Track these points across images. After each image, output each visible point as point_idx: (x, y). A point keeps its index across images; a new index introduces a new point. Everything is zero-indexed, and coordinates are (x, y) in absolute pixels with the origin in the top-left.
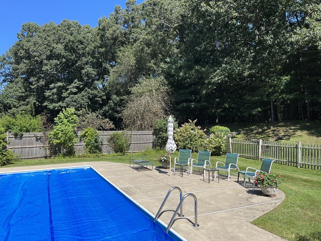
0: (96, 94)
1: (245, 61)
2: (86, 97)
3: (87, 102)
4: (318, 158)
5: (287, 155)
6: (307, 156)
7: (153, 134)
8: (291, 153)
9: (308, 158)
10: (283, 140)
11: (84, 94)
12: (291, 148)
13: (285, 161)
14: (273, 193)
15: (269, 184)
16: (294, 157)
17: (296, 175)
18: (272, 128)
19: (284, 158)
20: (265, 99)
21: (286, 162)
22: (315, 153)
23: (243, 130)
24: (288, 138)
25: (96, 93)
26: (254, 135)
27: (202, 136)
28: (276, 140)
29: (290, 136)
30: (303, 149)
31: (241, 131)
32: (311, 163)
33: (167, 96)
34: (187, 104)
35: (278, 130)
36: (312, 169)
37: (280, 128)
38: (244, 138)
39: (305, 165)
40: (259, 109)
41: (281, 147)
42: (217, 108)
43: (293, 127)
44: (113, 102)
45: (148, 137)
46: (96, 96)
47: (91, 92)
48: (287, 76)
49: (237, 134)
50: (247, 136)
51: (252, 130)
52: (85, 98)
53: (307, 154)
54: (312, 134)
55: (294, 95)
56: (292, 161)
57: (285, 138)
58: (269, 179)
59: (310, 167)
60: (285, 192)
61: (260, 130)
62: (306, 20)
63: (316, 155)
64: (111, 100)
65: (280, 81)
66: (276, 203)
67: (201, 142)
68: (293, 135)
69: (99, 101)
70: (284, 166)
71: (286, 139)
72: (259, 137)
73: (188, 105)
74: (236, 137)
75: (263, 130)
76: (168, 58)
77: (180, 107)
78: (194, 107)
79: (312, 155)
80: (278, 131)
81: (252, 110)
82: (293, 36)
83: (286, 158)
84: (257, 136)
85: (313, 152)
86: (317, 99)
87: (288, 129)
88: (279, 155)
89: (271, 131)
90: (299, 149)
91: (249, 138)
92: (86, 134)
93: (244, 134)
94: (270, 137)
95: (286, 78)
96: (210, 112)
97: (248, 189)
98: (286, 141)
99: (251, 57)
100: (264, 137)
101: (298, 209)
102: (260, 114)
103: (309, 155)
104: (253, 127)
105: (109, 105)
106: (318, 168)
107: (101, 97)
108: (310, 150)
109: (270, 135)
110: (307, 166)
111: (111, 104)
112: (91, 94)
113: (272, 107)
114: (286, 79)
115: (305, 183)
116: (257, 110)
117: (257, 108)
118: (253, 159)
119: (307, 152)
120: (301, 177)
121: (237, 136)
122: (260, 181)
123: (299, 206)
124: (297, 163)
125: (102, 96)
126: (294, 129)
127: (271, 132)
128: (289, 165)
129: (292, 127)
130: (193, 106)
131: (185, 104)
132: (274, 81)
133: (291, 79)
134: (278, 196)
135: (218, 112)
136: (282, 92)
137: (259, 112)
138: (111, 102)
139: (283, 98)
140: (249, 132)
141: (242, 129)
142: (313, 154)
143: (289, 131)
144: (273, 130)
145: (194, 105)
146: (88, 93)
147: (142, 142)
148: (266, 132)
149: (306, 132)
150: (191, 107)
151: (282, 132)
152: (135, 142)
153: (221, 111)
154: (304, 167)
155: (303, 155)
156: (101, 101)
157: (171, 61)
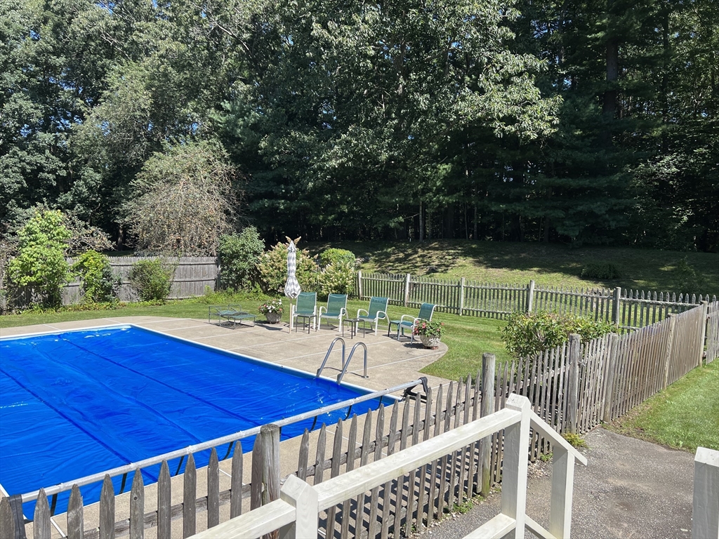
0: (40, 164)
1: (381, 132)
2: (16, 168)
3: (18, 183)
4: (485, 301)
5: (444, 297)
6: (472, 298)
7: (217, 264)
8: (451, 295)
9: (473, 302)
10: (437, 274)
11: (10, 161)
12: (452, 287)
13: (442, 306)
14: (435, 344)
15: (431, 334)
16: (454, 300)
17: (458, 325)
18: (420, 252)
19: (441, 302)
20: (410, 200)
21: (444, 308)
22: (482, 294)
23: (373, 255)
24: (445, 270)
25: (43, 162)
26: (392, 264)
27: (310, 267)
28: (428, 273)
29: (448, 266)
30: (467, 288)
31: (370, 256)
32: (477, 308)
33: (229, 183)
34: (270, 202)
35: (429, 255)
36: (477, 316)
37: (432, 252)
38: (375, 269)
39: (469, 311)
40: (401, 218)
41: (438, 286)
42: (328, 213)
43: (452, 251)
44: (86, 184)
45: (207, 269)
46: (41, 168)
47: (29, 158)
48: (447, 164)
49: (364, 262)
50: (380, 266)
51: (388, 255)
52: (13, 172)
53: (472, 295)
54: (479, 263)
55: (456, 198)
56: (452, 306)
57: (440, 270)
58: (431, 328)
59: (475, 313)
60: (447, 344)
61: (401, 255)
62: (480, 81)
63: (484, 296)
64: (80, 179)
65: (436, 172)
66: (439, 354)
67: (309, 278)
68: (453, 263)
69: (48, 179)
70: (441, 314)
71: (442, 272)
72: (399, 268)
73: (273, 205)
74: (363, 268)
75: (406, 255)
76: (226, 102)
77: (255, 206)
78: (285, 208)
79: (478, 297)
80: (430, 257)
81: (389, 220)
82: (460, 102)
83: (444, 301)
84: (397, 266)
85: (480, 291)
86: (490, 205)
87: (444, 254)
88: (434, 298)
89: (419, 257)
90: (463, 288)
91: (384, 269)
92: (85, 263)
93: (376, 261)
94: (418, 267)
95: (446, 166)
96: (313, 220)
97: (404, 343)
98: (442, 274)
99: (391, 126)
100: (408, 268)
101: (463, 358)
102: (402, 228)
103: (474, 297)
104: (390, 250)
105: (76, 191)
106: (485, 315)
107: (53, 171)
108: (476, 290)
109: (417, 265)
110: (471, 312)
111: (80, 189)
112: (28, 164)
113: (420, 216)
114: (444, 168)
115: (469, 334)
116: (396, 220)
117: (398, 216)
118: (395, 304)
119: (473, 293)
120: (464, 327)
121: (363, 265)
122: (420, 331)
123: (463, 356)
124: (458, 309)
125: (56, 170)
126: (454, 253)
127: (418, 259)
128: (447, 312)
129: (450, 251)
130: (282, 207)
131: (266, 203)
132: (427, 170)
133: (453, 169)
134: (440, 348)
135: (329, 220)
136: (439, 191)
137: (400, 223)
138: (80, 185)
139: (438, 201)
140: (383, 259)
141: (371, 252)
142: (480, 295)
143: (446, 257)
144: (421, 256)
145: (283, 204)
146: (21, 161)
147: (195, 279)
148: (410, 258)
149: (471, 259)
150: (278, 208)
151: (435, 258)
152: (181, 278)
153: (335, 219)
154: (467, 314)
155: (467, 297)
156: (54, 180)
157: (233, 108)
